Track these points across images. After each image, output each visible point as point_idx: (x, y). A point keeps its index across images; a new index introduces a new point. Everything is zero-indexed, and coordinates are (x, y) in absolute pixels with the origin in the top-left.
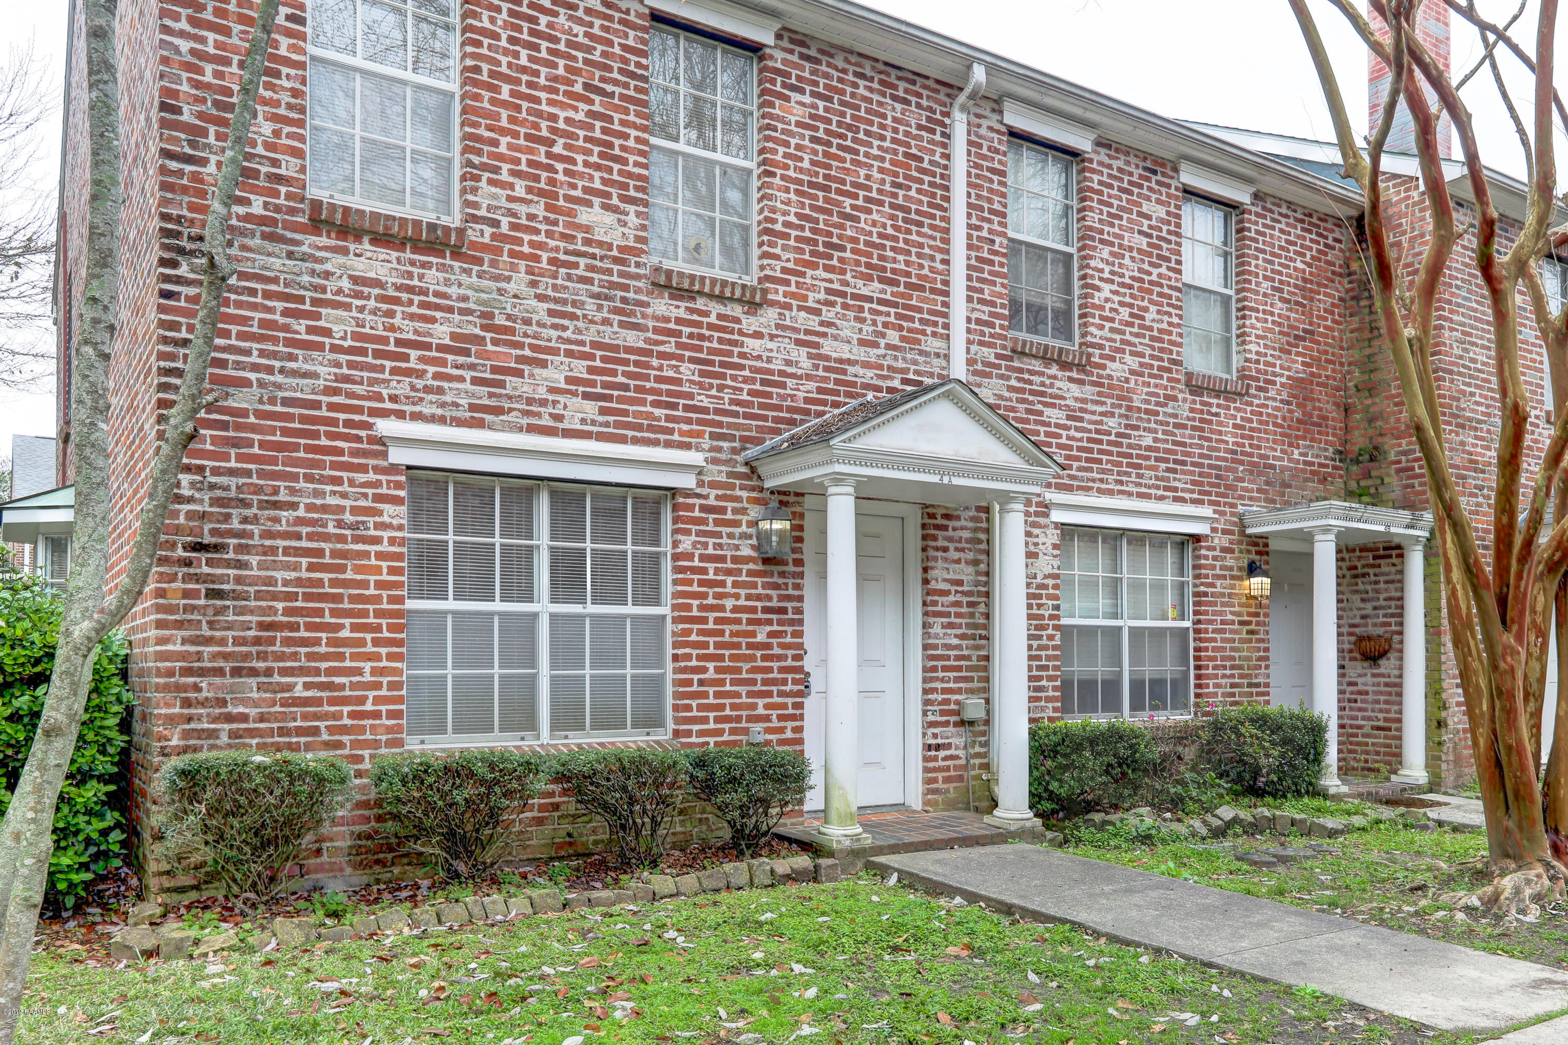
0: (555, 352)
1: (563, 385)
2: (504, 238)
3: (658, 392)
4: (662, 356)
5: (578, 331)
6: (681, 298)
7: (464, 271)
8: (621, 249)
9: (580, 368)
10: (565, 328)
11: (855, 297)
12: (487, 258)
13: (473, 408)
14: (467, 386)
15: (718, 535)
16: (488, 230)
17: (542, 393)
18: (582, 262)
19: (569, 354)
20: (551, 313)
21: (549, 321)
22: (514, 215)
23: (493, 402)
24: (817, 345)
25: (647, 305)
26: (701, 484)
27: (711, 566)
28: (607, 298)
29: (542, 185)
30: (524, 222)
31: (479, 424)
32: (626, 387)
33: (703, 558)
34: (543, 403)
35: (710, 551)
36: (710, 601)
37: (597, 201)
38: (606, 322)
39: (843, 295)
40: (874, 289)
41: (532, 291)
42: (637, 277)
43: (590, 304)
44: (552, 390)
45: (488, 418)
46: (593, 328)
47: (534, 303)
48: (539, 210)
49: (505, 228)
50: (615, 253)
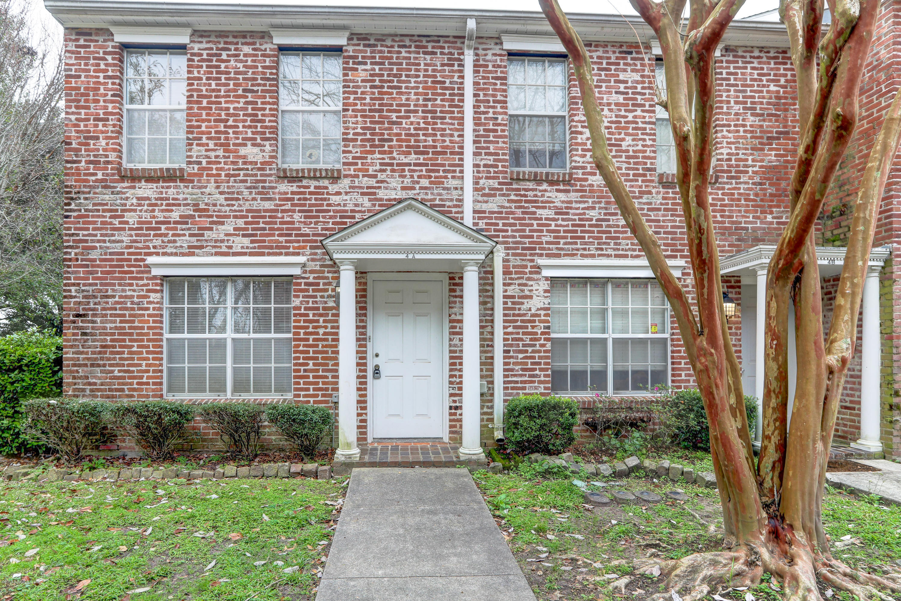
0: (228, 217)
1: (232, 232)
2: (204, 169)
3: (282, 229)
4: (283, 211)
5: (240, 205)
6: (294, 182)
7: (185, 187)
8: (262, 163)
9: (241, 223)
10: (233, 205)
11: (398, 165)
12: (196, 179)
13: (189, 247)
14: (187, 238)
15: (315, 297)
16: (196, 167)
17: (222, 237)
18: (242, 173)
19: (235, 217)
20: (226, 199)
21: (225, 203)
22: (209, 157)
23: (199, 244)
24: (374, 194)
25: (276, 187)
26: (305, 272)
27: (311, 313)
28: (255, 188)
29: (222, 141)
30: (213, 159)
31: (193, 254)
32: (264, 229)
33: (306, 309)
34: (222, 241)
35: (310, 305)
36: (310, 330)
37: (249, 143)
38: (254, 199)
39: (392, 165)
40: (412, 158)
41: (217, 191)
42: (270, 175)
43: (246, 192)
44: (226, 235)
45: (196, 251)
46: (247, 203)
47: (218, 196)
48: (221, 153)
49: (204, 164)
50: (259, 166)
